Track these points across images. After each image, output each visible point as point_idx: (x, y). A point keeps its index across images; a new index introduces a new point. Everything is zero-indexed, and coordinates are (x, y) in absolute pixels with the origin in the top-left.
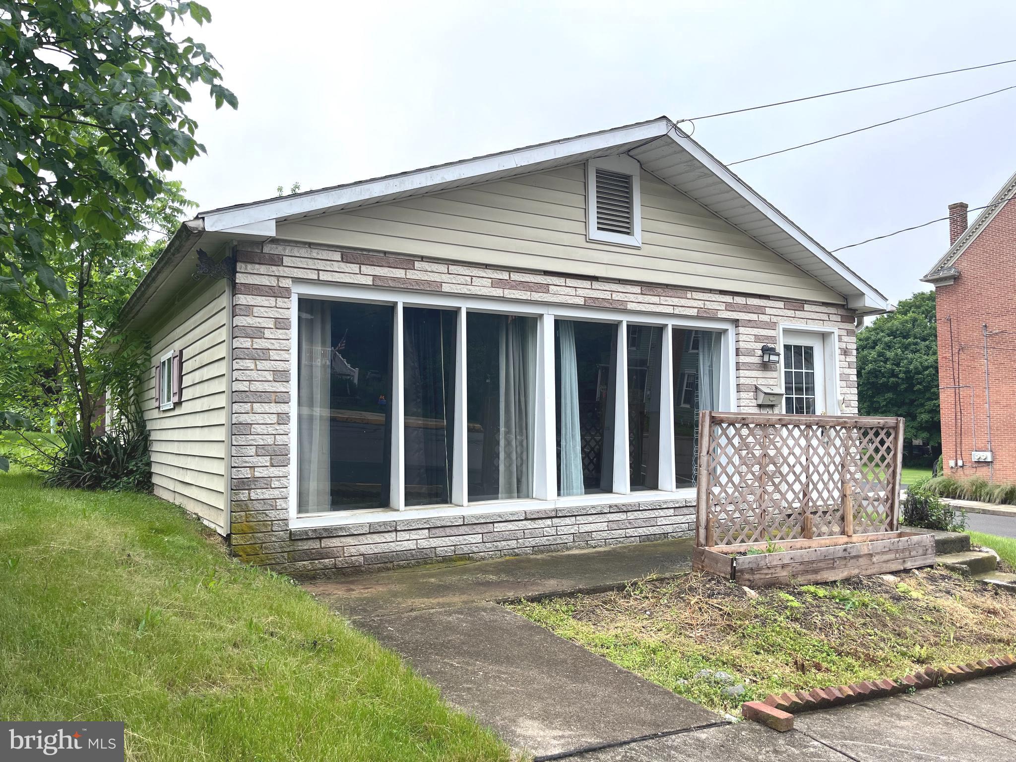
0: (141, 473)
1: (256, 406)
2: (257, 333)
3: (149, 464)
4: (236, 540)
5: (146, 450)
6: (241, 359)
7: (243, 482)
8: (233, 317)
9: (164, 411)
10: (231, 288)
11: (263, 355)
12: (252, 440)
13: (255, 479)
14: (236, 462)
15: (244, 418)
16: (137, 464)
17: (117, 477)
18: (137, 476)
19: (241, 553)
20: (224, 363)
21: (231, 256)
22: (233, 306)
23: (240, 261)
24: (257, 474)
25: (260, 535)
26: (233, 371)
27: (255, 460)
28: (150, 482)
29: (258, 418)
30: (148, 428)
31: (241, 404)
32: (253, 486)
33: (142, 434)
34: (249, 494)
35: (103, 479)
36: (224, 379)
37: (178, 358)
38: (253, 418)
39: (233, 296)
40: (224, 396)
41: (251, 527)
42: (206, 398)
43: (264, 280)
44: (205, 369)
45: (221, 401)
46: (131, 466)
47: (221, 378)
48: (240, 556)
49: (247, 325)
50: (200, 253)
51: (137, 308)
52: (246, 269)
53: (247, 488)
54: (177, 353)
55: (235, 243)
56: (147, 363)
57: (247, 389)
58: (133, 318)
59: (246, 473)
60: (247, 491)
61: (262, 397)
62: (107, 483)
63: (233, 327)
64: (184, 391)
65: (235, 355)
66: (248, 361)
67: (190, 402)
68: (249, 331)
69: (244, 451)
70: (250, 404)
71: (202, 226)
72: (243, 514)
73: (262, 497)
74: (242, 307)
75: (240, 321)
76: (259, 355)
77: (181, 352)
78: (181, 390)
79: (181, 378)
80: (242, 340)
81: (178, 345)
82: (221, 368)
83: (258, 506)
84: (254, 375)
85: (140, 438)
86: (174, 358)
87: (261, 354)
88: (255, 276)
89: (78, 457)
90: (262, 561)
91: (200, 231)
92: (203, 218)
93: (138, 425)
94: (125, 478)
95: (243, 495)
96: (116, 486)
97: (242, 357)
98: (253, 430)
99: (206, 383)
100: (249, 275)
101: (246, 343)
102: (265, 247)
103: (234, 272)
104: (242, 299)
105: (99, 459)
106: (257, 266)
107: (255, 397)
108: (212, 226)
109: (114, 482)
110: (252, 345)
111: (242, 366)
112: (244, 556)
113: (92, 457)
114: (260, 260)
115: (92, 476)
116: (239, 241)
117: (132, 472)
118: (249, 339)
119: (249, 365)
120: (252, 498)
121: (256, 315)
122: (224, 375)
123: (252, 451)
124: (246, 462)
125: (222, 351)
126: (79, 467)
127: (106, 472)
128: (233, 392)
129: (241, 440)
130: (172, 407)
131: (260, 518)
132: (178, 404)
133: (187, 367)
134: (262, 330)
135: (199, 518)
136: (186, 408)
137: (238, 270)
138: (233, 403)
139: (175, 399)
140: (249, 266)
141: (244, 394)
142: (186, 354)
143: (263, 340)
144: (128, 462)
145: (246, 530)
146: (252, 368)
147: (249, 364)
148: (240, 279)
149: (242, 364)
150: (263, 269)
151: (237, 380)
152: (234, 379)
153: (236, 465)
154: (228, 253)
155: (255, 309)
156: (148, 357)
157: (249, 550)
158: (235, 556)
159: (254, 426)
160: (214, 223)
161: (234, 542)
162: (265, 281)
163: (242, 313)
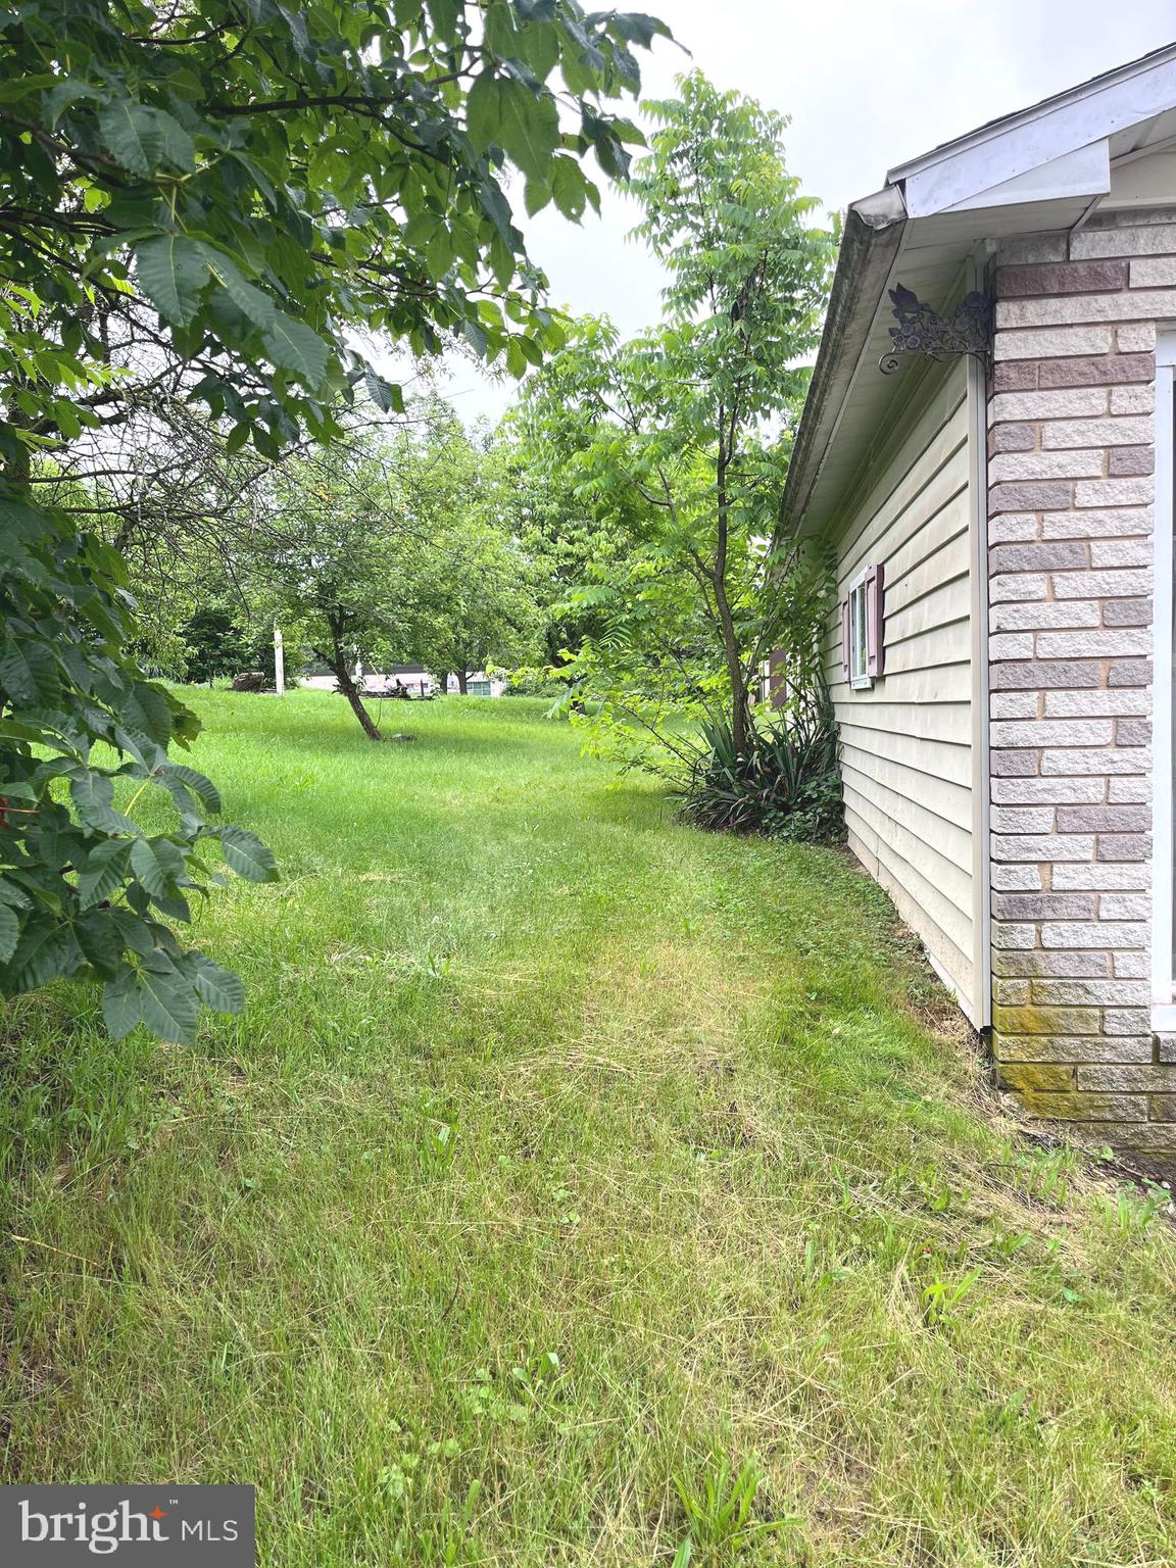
0: (826, 804)
1: (1057, 702)
2: (1058, 494)
3: (839, 787)
4: (1006, 1047)
5: (834, 762)
6: (1011, 572)
7: (1022, 901)
8: (988, 460)
9: (858, 691)
10: (982, 380)
11: (1074, 554)
12: (1044, 790)
13: (1057, 895)
14: (1004, 848)
15: (1020, 733)
16: (819, 785)
17: (787, 809)
18: (820, 810)
19: (1020, 1084)
20: (965, 585)
21: (981, 290)
22: (988, 431)
23: (1007, 299)
24: (1059, 882)
25: (1068, 1041)
26: (990, 606)
27: (1054, 845)
28: (842, 821)
29: (1061, 732)
30: (837, 719)
31: (1013, 695)
32: (1049, 914)
33: (827, 730)
34: (1039, 933)
35: (764, 812)
36: (967, 629)
37: (875, 583)
38: (1047, 733)
39: (987, 402)
40: (967, 673)
41: (1046, 1021)
42: (929, 672)
43: (1073, 340)
44: (925, 602)
45: (961, 684)
46: (810, 790)
47: (960, 625)
48: (1019, 1091)
49: (1025, 476)
50: (901, 296)
51: (805, 488)
52: (1022, 317)
53: (1032, 916)
54: (874, 573)
55: (991, 248)
56: (833, 597)
57: (1030, 655)
58: (803, 511)
59: (1028, 878)
60: (1033, 926)
61: (1072, 673)
62: (771, 820)
63: (988, 489)
64: (887, 651)
65: (995, 562)
66: (1028, 576)
67: (898, 677)
68: (1031, 491)
69: (1022, 819)
70: (1036, 694)
71: (898, 206)
72: (1023, 983)
73: (1073, 943)
74: (1012, 427)
75: (1005, 468)
76: (1061, 559)
77: (881, 568)
78: (882, 650)
79: (881, 624)
80: (1012, 519)
81: (875, 556)
82: (960, 601)
83: (1065, 966)
84: (1047, 614)
85: (826, 736)
86: (869, 582)
87: (1066, 553)
88: (1047, 333)
89: (726, 770)
90: (1077, 1109)
91: (894, 224)
92: (902, 184)
93: (821, 711)
94: (799, 813)
95: (1024, 936)
96: (784, 826)
97: (1014, 567)
98: (1045, 764)
99: (928, 636)
100: (1030, 334)
101: (1024, 527)
102: (1075, 244)
103: (989, 330)
104: (1011, 406)
105: (758, 776)
106: (1054, 303)
107: (1051, 673)
108: (925, 202)
109: (782, 819)
110: (1041, 531)
111: (1015, 592)
112: (1029, 1091)
113: (748, 772)
114: (1062, 284)
115: (747, 806)
116: (1000, 241)
117: (810, 801)
118: (1032, 517)
119: (1033, 587)
120: (1047, 944)
121: (1051, 444)
122: (967, 618)
123: (1044, 820)
124: (1029, 850)
125: (962, 556)
126: (728, 788)
127: (767, 798)
128: (991, 663)
129: (1016, 791)
130: (868, 685)
131: (1070, 997)
132: (879, 679)
133: (893, 600)
134: (1070, 485)
135: (921, 948)
136: (892, 689)
137: (1000, 324)
138: (991, 692)
139: (873, 670)
140: (1032, 307)
141: (1019, 668)
142: (891, 573)
143: (1072, 514)
144: (805, 781)
145: (1031, 1024)
146: (1041, 595)
147: (1035, 584)
148: (1006, 348)
149: (1013, 586)
150: (1069, 309)
151: (1000, 631)
152: (993, 629)
153: (1003, 857)
154: (974, 285)
155: (1049, 428)
156: (832, 585)
157: (1040, 1077)
158: (1006, 1088)
159: (1048, 753)
160: (931, 192)
161: (1001, 1054)
162: (1077, 343)
163: (1013, 446)
